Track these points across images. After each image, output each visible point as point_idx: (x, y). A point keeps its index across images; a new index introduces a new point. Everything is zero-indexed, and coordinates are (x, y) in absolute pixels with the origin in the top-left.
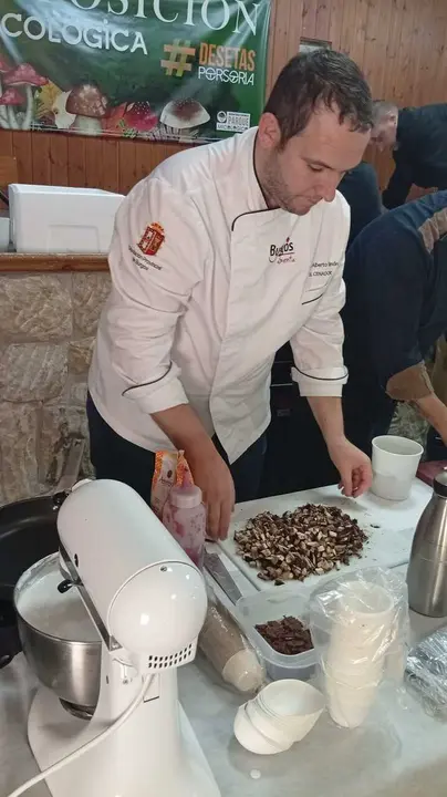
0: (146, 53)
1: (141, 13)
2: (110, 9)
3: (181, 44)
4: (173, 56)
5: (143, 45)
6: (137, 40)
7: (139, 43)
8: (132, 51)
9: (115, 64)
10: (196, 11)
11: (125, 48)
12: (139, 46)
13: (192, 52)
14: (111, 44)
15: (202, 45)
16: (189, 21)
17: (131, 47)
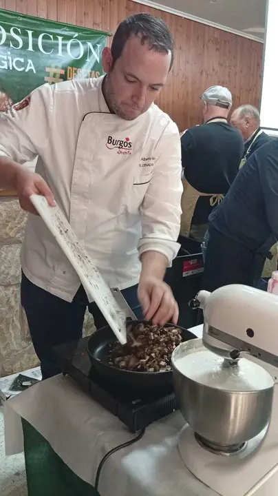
0: (35, 72)
1: (30, 48)
2: (11, 46)
3: (56, 67)
4: (52, 74)
5: (33, 68)
6: (29, 64)
7: (30, 66)
8: (27, 71)
9: (16, 79)
10: (64, 48)
11: (22, 69)
12: (31, 68)
13: (63, 72)
14: (13, 67)
15: (69, 68)
16: (60, 53)
17: (26, 68)
